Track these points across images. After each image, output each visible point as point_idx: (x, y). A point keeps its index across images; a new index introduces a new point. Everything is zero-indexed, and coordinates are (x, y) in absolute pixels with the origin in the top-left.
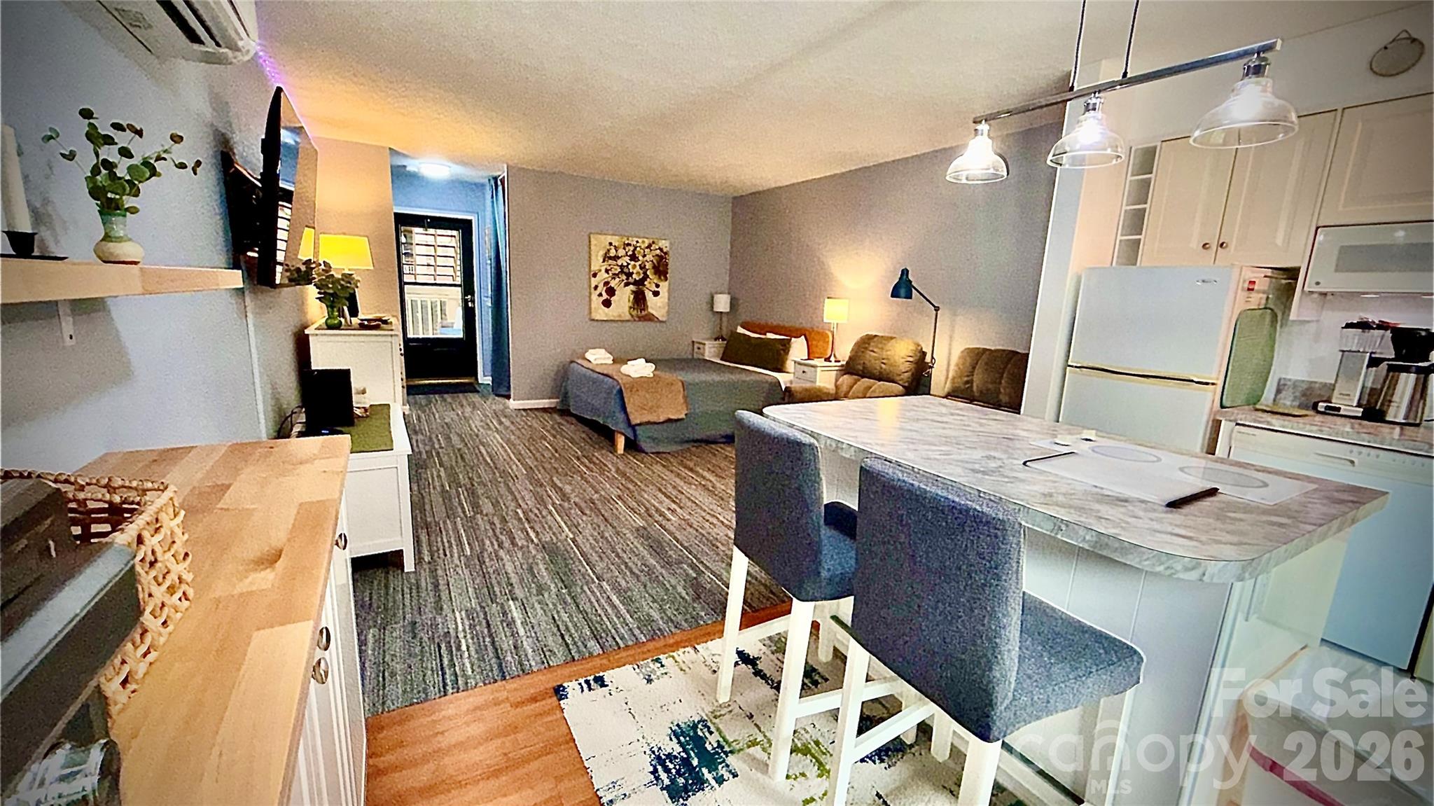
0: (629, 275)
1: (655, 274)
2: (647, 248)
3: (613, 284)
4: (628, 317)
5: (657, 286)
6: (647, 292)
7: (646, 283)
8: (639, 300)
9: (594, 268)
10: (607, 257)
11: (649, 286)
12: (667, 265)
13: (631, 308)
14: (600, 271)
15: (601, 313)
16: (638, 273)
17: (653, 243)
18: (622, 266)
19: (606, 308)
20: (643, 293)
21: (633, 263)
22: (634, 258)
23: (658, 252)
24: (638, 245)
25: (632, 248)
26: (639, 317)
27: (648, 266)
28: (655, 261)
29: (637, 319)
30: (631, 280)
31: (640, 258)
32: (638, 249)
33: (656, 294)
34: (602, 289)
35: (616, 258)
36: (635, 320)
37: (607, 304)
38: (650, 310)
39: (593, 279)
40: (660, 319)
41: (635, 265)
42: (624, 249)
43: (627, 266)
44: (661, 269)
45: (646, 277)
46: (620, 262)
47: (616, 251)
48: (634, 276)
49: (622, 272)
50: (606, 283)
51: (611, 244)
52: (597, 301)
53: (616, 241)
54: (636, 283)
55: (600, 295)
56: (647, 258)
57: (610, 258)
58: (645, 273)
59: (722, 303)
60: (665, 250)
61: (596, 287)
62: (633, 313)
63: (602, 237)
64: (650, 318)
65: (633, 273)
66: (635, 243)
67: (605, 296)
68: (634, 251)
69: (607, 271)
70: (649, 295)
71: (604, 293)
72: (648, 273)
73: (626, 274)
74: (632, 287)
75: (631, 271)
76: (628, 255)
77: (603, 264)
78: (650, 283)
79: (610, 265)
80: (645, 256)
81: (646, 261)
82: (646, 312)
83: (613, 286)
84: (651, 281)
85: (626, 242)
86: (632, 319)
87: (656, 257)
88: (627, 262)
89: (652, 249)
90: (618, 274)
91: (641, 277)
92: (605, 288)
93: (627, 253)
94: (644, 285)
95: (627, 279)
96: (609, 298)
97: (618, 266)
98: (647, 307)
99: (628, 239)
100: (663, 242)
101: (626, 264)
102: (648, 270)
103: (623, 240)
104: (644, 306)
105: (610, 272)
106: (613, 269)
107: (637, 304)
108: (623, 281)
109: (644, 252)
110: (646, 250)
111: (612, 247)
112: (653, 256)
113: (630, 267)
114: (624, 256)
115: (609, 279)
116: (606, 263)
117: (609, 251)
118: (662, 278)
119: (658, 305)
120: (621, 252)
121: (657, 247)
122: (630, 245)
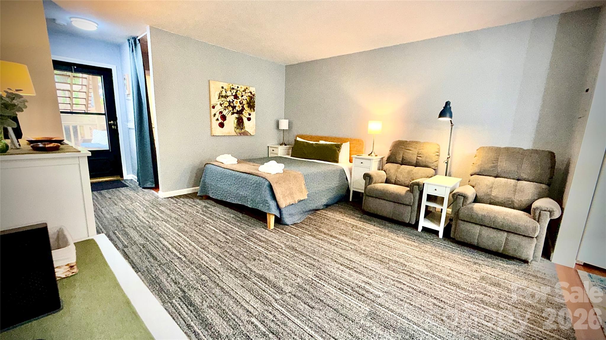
0: (234, 107)
1: (248, 107)
2: (243, 91)
3: (224, 113)
4: (234, 133)
5: (250, 115)
6: (244, 118)
8: (240, 122)
9: (213, 103)
10: (221, 96)
11: (245, 114)
12: (254, 102)
13: (235, 127)
14: (217, 104)
15: (218, 131)
16: (239, 106)
17: (247, 88)
18: (229, 102)
19: (221, 128)
20: (242, 119)
21: (236, 100)
22: (236, 97)
23: (249, 94)
24: (238, 89)
25: (235, 91)
26: (240, 134)
27: (245, 102)
28: (248, 99)
29: (239, 134)
30: (235, 111)
31: (240, 97)
32: (238, 92)
33: (249, 119)
34: (218, 116)
35: (226, 97)
36: (238, 135)
37: (222, 125)
38: (246, 129)
39: (213, 109)
40: (252, 134)
41: (237, 102)
42: (230, 91)
43: (233, 102)
44: (251, 105)
45: (243, 109)
46: (228, 99)
47: (226, 92)
48: (237, 108)
49: (230, 105)
50: (221, 112)
51: (223, 88)
52: (216, 124)
53: (225, 86)
54: (238, 112)
55: (218, 120)
57: (222, 96)
58: (243, 107)
59: (284, 124)
60: (253, 93)
61: (215, 115)
62: (237, 131)
63: (218, 83)
64: (246, 134)
65: (236, 106)
66: (237, 88)
67: (220, 121)
68: (236, 93)
69: (221, 105)
70: (245, 120)
71: (219, 119)
72: (244, 107)
73: (232, 107)
74: (236, 115)
75: (235, 105)
76: (233, 95)
77: (219, 100)
78: (245, 112)
79: (222, 101)
80: (242, 96)
81: (243, 99)
82: (244, 130)
83: (225, 114)
84: (246, 111)
85: (232, 87)
86: (236, 135)
87: (248, 97)
88: (232, 100)
89: (246, 92)
90: (227, 107)
91: (240, 109)
92: (220, 115)
93: (232, 94)
94: (243, 114)
95: (233, 110)
96: (223, 122)
97: (227, 101)
98: (244, 127)
99: (232, 85)
100: (252, 88)
101: (232, 101)
102: (244, 104)
103: (230, 86)
104: (243, 126)
105: (222, 105)
106: (224, 104)
107: (239, 126)
108: (230, 111)
109: (242, 94)
110: (243, 93)
111: (223, 90)
112: (247, 97)
113: (234, 102)
114: (231, 96)
115: (223, 110)
116: (220, 100)
117: (221, 92)
118: (252, 109)
119: (250, 126)
120: (229, 93)
121: (249, 91)
122: (234, 89)
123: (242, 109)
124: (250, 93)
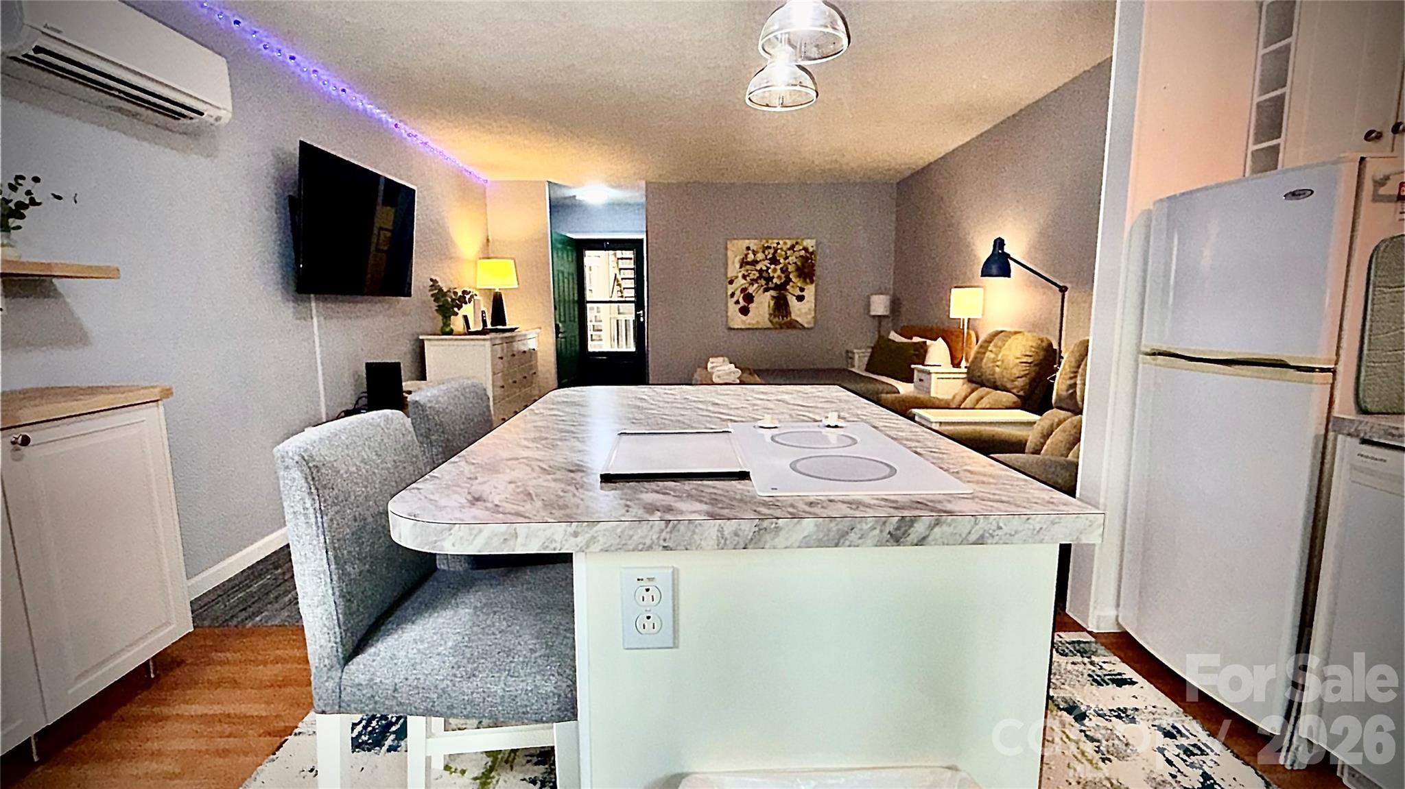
0: (770, 279)
1: (799, 276)
2: (789, 249)
3: (751, 290)
4: (770, 325)
5: (802, 290)
6: (789, 297)
7: (788, 287)
8: (781, 306)
9: (730, 274)
10: (743, 263)
11: (793, 290)
12: (813, 265)
13: (770, 315)
14: (737, 277)
15: (738, 321)
16: (779, 277)
17: (797, 243)
18: (761, 271)
19: (743, 316)
20: (785, 300)
21: (773, 266)
22: (774, 261)
23: (803, 253)
24: (779, 246)
25: (772, 251)
26: (780, 325)
27: (791, 268)
28: (799, 263)
29: (778, 326)
30: (771, 285)
31: (782, 261)
32: (779, 251)
33: (800, 299)
34: (739, 296)
35: (755, 262)
36: (776, 329)
37: (745, 311)
38: (793, 317)
39: (729, 286)
40: (806, 326)
41: (775, 269)
42: (764, 252)
43: (767, 271)
44: (807, 270)
45: (788, 280)
46: (758, 267)
47: (755, 255)
48: (775, 280)
49: (760, 277)
50: (744, 290)
51: (748, 248)
52: (733, 309)
53: (753, 244)
54: (776, 287)
56: (790, 260)
57: (748, 263)
58: (787, 277)
59: (880, 305)
60: (811, 250)
61: (733, 295)
62: (774, 321)
63: (740, 242)
64: (793, 325)
65: (773, 277)
66: (775, 245)
68: (774, 253)
69: (744, 277)
70: (792, 301)
71: (741, 300)
72: (791, 277)
73: (765, 279)
74: (772, 293)
75: (771, 275)
76: (768, 258)
77: (741, 270)
78: (793, 287)
79: (747, 271)
80: (786, 258)
81: (789, 263)
82: (789, 319)
83: (751, 292)
84: (794, 285)
85: (765, 245)
86: (773, 327)
87: (800, 259)
88: (766, 266)
89: (795, 250)
90: (756, 280)
91: (782, 281)
92: (742, 295)
93: (766, 256)
94: (787, 290)
95: (767, 284)
96: (746, 305)
97: (756, 270)
98: (790, 313)
99: (767, 242)
100: (809, 241)
101: (765, 269)
102: (790, 273)
103: (762, 243)
104: (787, 312)
105: (748, 278)
106: (750, 275)
107: (779, 311)
108: (762, 286)
109: (786, 254)
110: (788, 252)
111: (750, 252)
112: (796, 258)
113: (770, 271)
114: (764, 260)
115: (747, 285)
116: (743, 269)
117: (746, 256)
118: (808, 281)
119: (803, 311)
120: (760, 256)
121: (801, 248)
122: (770, 247)
123: (785, 281)
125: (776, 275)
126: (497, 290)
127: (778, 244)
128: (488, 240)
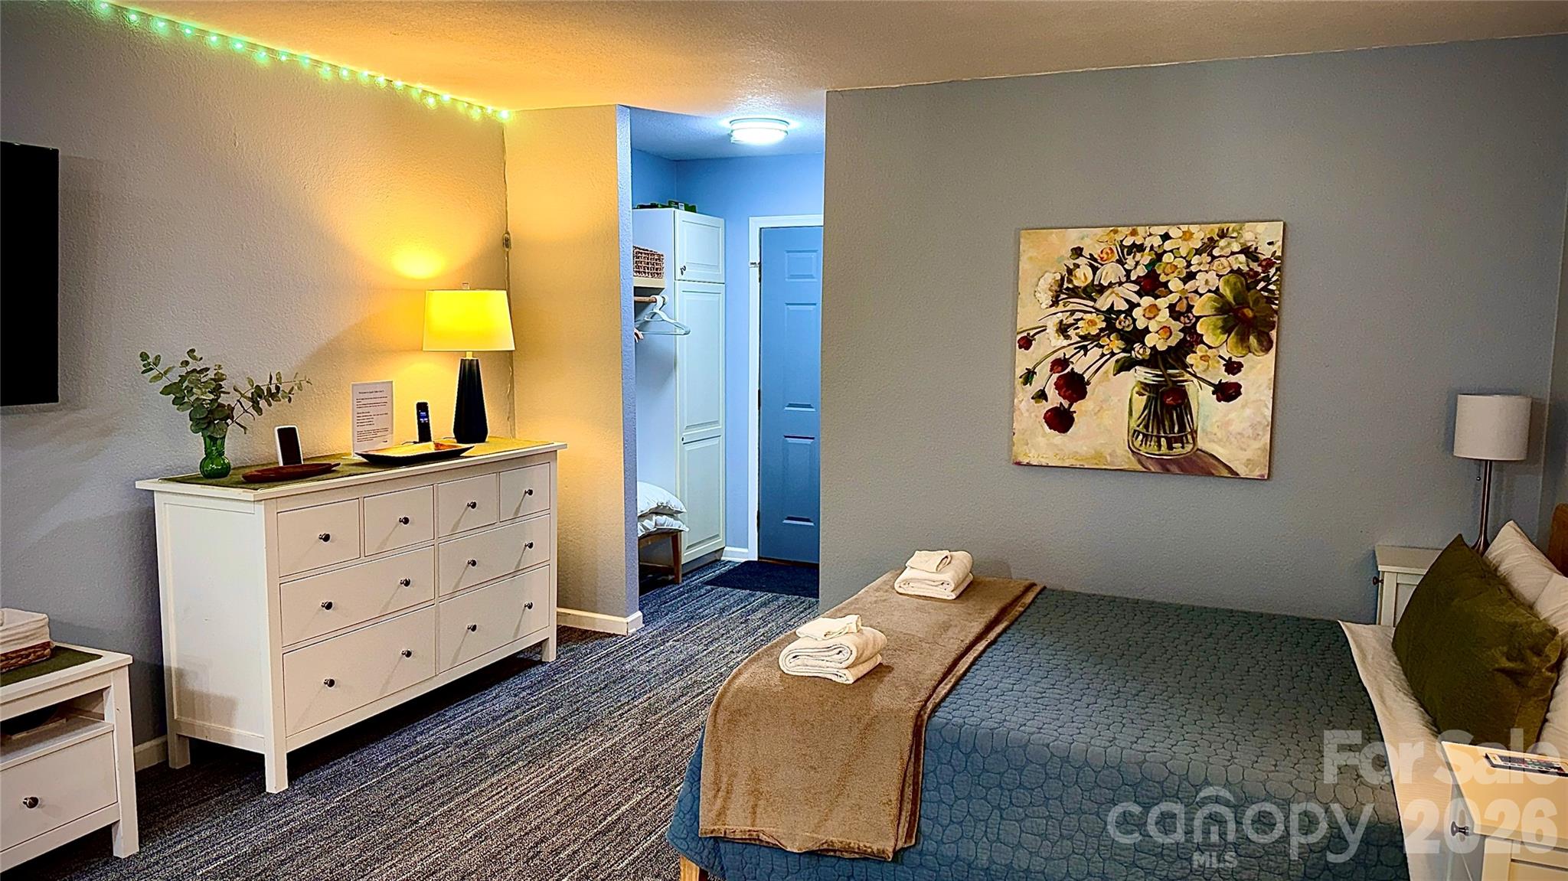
0: (1134, 336)
1: (1227, 330)
2: (1198, 252)
3: (1080, 364)
4: (1126, 461)
5: (1233, 367)
6: (1192, 388)
7: (1190, 359)
8: (1166, 408)
9: (1026, 321)
10: (1064, 291)
11: (1204, 367)
12: (1273, 299)
13: (1136, 433)
14: (1044, 329)
15: (1042, 444)
16: (1167, 330)
18: (1110, 314)
19: (1055, 433)
20: (1181, 394)
21: (1147, 301)
22: (1151, 284)
23: (1240, 261)
24: (1168, 245)
25: (1146, 258)
26: (1162, 464)
27: (1202, 306)
28: (1226, 290)
29: (1156, 468)
30: (1138, 352)
31: (1175, 284)
32: (1168, 258)
33: (1228, 391)
34: (1046, 379)
35: (1095, 290)
36: (1149, 471)
37: (1060, 420)
38: (1203, 443)
39: (1020, 353)
40: (1242, 472)
41: (1153, 307)
42: (1121, 262)
43: (1128, 313)
44: (1250, 314)
45: (1191, 339)
46: (1104, 302)
47: (1095, 270)
48: (1150, 340)
49: (1110, 328)
50: (1060, 364)
51: (1078, 252)
52: (1029, 415)
53: (1093, 241)
54: (1155, 360)
55: (1041, 395)
56: (1199, 282)
57: (1074, 292)
58: (1190, 330)
59: (1487, 430)
60: (1266, 252)
61: (1028, 377)
62: (1143, 451)
63: (1054, 236)
64: (1201, 466)
65: (1146, 331)
66: (1157, 241)
67: (1055, 399)
68: (1152, 263)
69: (1063, 330)
70: (1201, 397)
71: (1052, 391)
72: (1199, 329)
73: (1123, 335)
74: (1142, 374)
75: (1140, 325)
76: (1133, 277)
77: (1053, 310)
78: (1205, 358)
79: (1073, 312)
80: (1191, 276)
81: (1196, 292)
82: (1189, 447)
83: (1078, 370)
84: (1210, 352)
85: (1128, 242)
86: (1140, 468)
87: (1233, 278)
88: (1127, 301)
89: (1216, 252)
90: (1097, 337)
91: (1173, 342)
92: (1055, 376)
93: (1128, 272)
94: (1185, 366)
95: (1128, 349)
96: (1066, 404)
97: (1098, 311)
98: (1194, 432)
99: (1134, 233)
100: (1261, 227)
101: (1125, 306)
102: (1198, 318)
103: (1119, 237)
104: (1182, 428)
105: (1071, 332)
106: (1080, 324)
107: (1160, 424)
108: (1113, 354)
109: (1189, 264)
110: (1195, 260)
111: (1081, 261)
112: (1220, 276)
113: (1137, 313)
114: (1120, 284)
115: (1069, 351)
116: (1061, 308)
117: (1070, 272)
118: (1253, 341)
119: (1235, 428)
120: (1110, 272)
121: (1236, 247)
122: (1141, 248)
123: (1182, 342)
124: (1242, 258)
125: (1153, 326)
126: (469, 357)
127: (1166, 237)
128: (507, 243)
